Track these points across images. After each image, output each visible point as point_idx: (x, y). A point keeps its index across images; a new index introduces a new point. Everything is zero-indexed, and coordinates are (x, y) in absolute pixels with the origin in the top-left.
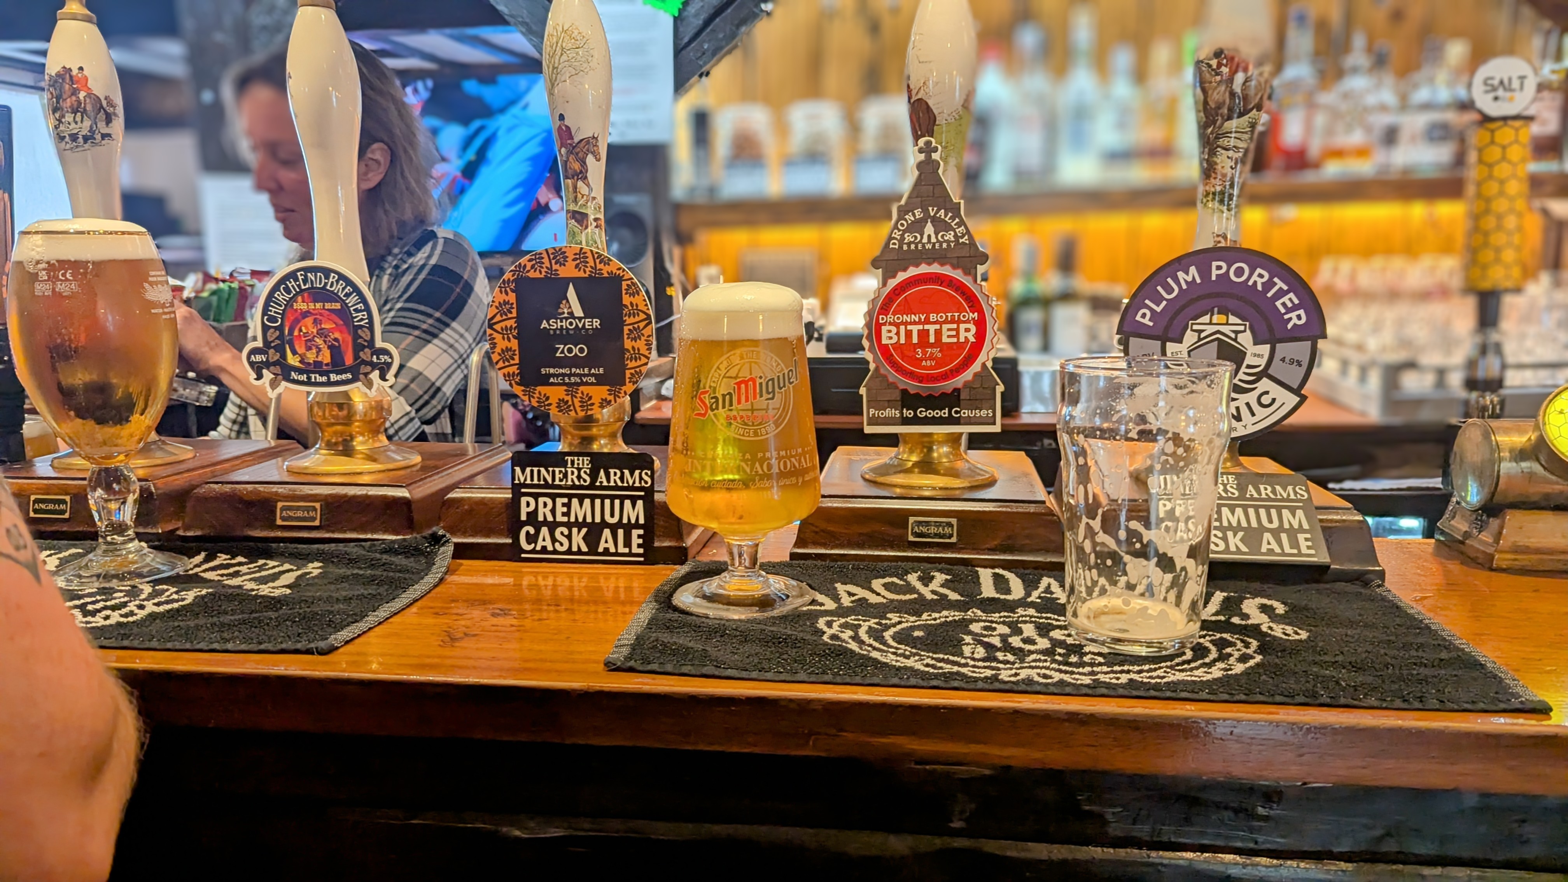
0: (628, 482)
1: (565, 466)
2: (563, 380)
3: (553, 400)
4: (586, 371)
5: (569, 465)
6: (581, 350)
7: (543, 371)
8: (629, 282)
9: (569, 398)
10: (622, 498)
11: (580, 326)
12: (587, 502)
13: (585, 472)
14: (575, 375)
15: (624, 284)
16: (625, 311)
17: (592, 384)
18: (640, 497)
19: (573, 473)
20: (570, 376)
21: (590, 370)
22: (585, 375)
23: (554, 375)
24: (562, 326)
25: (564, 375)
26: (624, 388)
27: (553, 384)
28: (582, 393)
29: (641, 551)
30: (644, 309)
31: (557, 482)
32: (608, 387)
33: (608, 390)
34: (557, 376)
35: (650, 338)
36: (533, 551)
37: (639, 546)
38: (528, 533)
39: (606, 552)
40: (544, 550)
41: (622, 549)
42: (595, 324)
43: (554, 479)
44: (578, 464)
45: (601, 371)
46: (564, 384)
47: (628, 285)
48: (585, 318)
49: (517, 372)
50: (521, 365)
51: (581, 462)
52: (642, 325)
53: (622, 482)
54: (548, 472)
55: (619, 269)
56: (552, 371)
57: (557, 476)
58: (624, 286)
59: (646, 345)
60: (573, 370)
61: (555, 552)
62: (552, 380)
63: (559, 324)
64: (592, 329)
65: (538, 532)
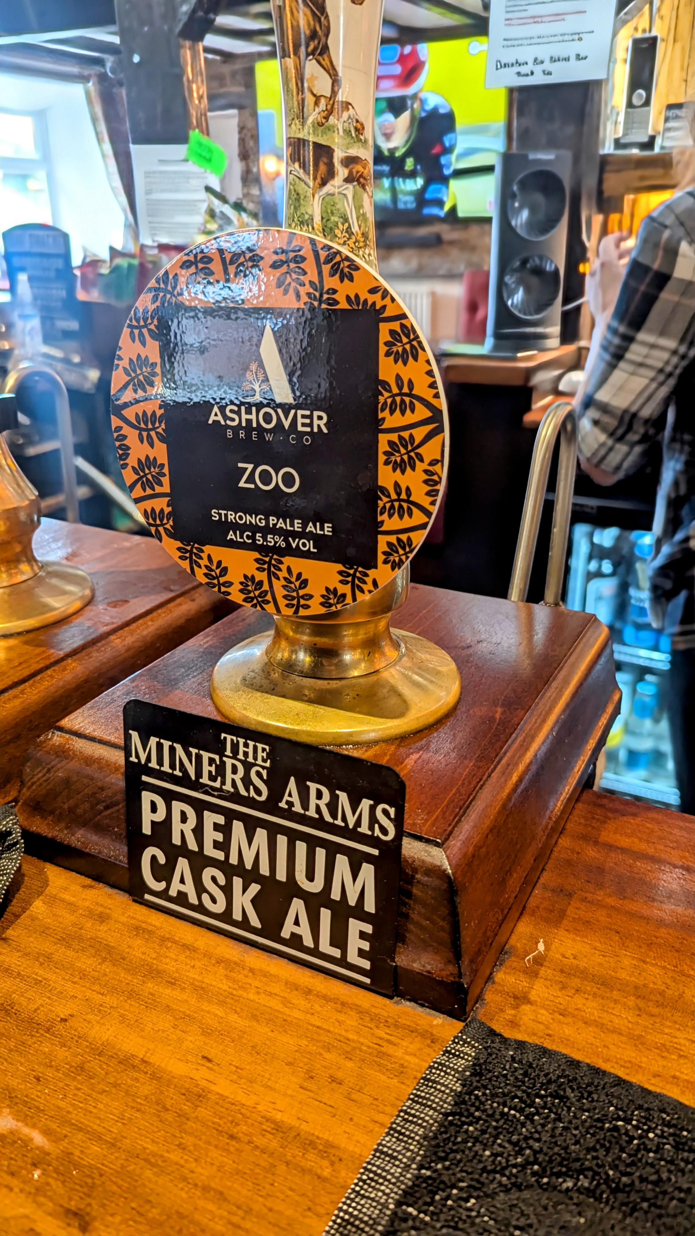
0: (344, 819)
1: (221, 753)
2: (253, 537)
3: (235, 576)
4: (297, 525)
5: (228, 752)
6: (288, 480)
7: (215, 514)
8: (396, 326)
9: (262, 576)
10: (333, 850)
11: (287, 424)
12: (261, 835)
13: (259, 774)
14: (274, 531)
15: (384, 329)
16: (384, 397)
17: (307, 555)
18: (369, 859)
19: (235, 770)
20: (266, 531)
21: (304, 525)
22: (295, 535)
23: (235, 526)
24: (249, 421)
25: (254, 529)
26: (372, 573)
27: (232, 544)
28: (289, 570)
29: (366, 964)
30: (428, 395)
31: (205, 780)
32: (340, 567)
33: (340, 573)
34: (243, 528)
35: (437, 468)
36: (164, 894)
37: (361, 953)
38: (154, 858)
39: (296, 941)
40: (181, 900)
41: (325, 947)
42: (316, 422)
43: (199, 774)
44: (246, 754)
45: (328, 529)
46: (253, 547)
47: (392, 332)
48: (298, 407)
49: (167, 510)
50: (174, 497)
51: (250, 750)
52: (419, 434)
53: (334, 816)
54: (189, 755)
55: (373, 291)
56: (231, 516)
57: (206, 768)
58: (384, 336)
59: (426, 482)
60: (272, 520)
61: (200, 908)
62: (231, 536)
63: (244, 416)
64: (311, 433)
65: (171, 865)
